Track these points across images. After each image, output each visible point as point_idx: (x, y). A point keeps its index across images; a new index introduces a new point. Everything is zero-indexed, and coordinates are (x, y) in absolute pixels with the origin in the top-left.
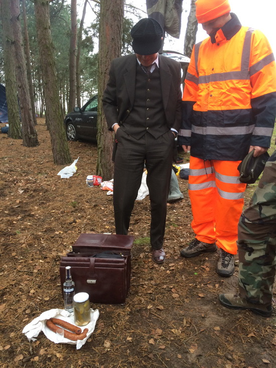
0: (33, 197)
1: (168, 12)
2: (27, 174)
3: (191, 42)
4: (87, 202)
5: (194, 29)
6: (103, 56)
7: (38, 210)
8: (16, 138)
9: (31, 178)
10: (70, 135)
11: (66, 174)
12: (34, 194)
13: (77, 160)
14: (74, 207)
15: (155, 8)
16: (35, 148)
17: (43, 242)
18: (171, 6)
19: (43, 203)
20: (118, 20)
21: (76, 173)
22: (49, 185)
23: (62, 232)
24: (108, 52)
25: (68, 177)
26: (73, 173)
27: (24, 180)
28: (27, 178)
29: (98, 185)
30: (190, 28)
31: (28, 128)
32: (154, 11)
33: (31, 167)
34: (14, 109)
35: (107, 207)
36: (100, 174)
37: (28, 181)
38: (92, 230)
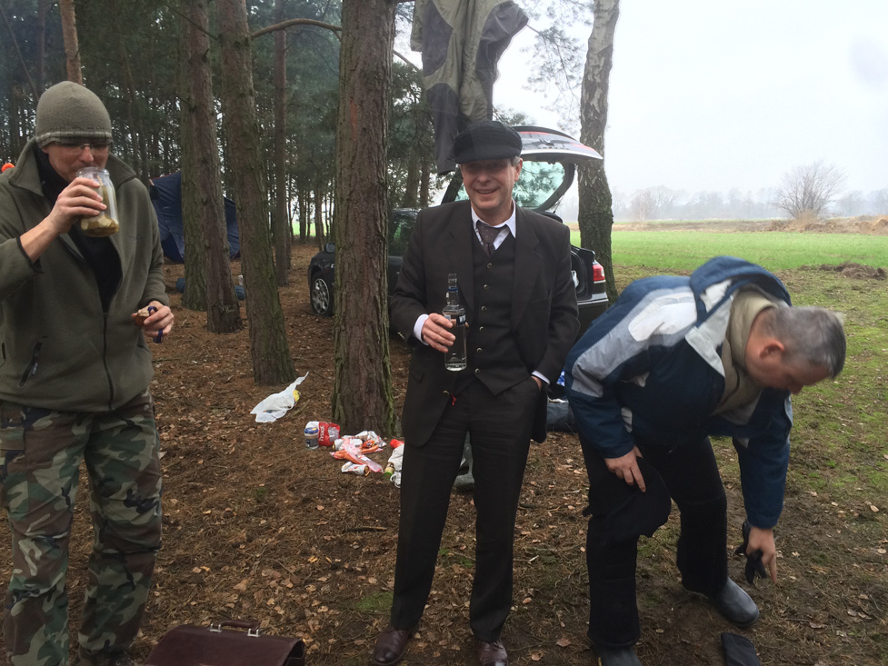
0: (183, 469)
2: (188, 406)
3: (597, 95)
4: (292, 489)
5: (602, 64)
6: (343, 164)
7: (177, 507)
8: (198, 309)
9: (192, 420)
10: (319, 301)
11: (270, 411)
12: (184, 463)
13: (303, 378)
14: (258, 502)
15: (440, 76)
16: (232, 336)
17: (157, 594)
18: (470, 72)
19: (195, 488)
20: (377, 90)
21: (295, 408)
22: (225, 440)
23: (208, 569)
24: (354, 158)
25: (273, 420)
26: (286, 410)
27: (176, 422)
28: (184, 418)
29: (329, 445)
30: (592, 63)
31: (218, 291)
33: (204, 390)
35: (331, 505)
36: (339, 418)
37: (184, 428)
38: (277, 567)
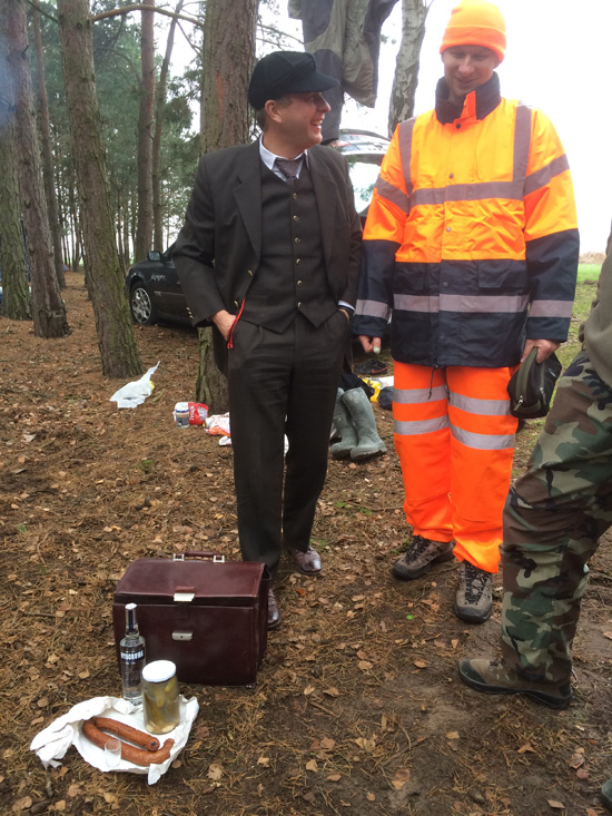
0: (57, 449)
1: (349, 51)
2: (43, 398)
3: (405, 111)
4: (175, 461)
5: (409, 81)
6: (209, 141)
7: (66, 479)
8: (18, 319)
9: (51, 408)
10: (140, 311)
11: (129, 399)
12: (57, 443)
13: (156, 368)
14: (147, 472)
15: (323, 41)
16: (61, 341)
17: (76, 550)
18: (356, 37)
19: (77, 463)
20: (243, 65)
21: (152, 397)
22: (92, 424)
23: (118, 528)
24: (220, 134)
25: (134, 406)
26: (144, 397)
27: (35, 411)
28: (42, 407)
29: (200, 424)
30: (401, 80)
31: (45, 297)
32: (320, 47)
33: (53, 383)
34: (13, 254)
35: (218, 473)
36: (205, 399)
37: (44, 414)
38: (187, 523)
